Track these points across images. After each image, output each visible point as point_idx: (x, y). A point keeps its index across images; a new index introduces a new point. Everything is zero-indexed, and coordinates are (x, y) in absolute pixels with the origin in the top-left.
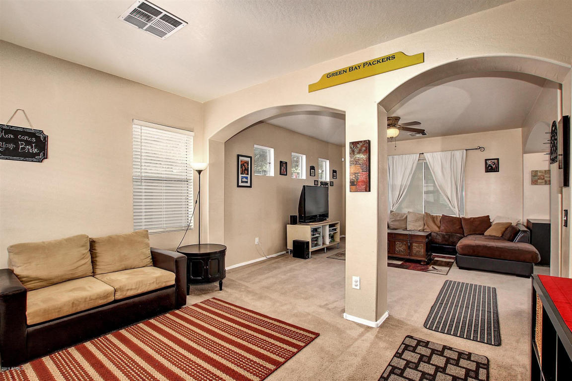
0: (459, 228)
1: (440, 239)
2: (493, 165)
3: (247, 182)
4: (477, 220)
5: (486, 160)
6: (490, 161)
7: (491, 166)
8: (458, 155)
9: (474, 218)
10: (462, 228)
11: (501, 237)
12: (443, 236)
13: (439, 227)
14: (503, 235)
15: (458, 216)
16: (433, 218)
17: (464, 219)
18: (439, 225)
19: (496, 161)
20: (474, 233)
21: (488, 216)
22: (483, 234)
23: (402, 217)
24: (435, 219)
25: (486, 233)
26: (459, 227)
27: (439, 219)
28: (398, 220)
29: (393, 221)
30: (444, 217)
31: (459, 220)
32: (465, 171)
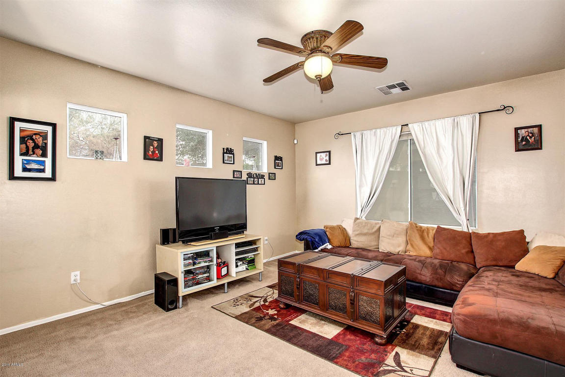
0: (467, 253)
1: (428, 275)
2: (531, 138)
3: (43, 171)
4: (500, 238)
5: (516, 129)
6: (523, 131)
7: (527, 140)
8: (465, 122)
9: (495, 235)
10: (472, 252)
11: (554, 278)
12: (434, 270)
13: (431, 249)
14: (557, 274)
15: (465, 230)
16: (422, 232)
17: (477, 235)
18: (432, 244)
19: (536, 130)
20: (494, 263)
21: (522, 232)
22: (513, 267)
23: (372, 229)
24: (425, 234)
25: (520, 266)
26: (467, 250)
27: (432, 234)
28: (365, 234)
29: (358, 234)
30: (440, 230)
31: (469, 238)
32: (477, 150)
